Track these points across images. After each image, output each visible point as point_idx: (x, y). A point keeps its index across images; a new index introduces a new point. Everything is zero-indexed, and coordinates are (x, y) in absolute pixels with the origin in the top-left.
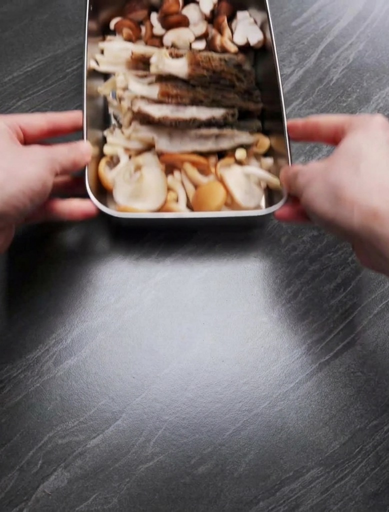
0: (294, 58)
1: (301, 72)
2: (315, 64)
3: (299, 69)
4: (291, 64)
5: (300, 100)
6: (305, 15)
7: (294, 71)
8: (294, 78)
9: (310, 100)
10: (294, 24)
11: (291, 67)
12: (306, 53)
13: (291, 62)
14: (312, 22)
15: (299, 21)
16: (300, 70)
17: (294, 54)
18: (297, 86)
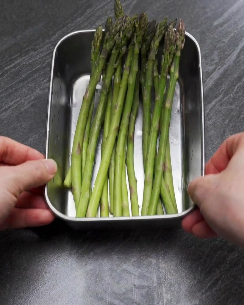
0: (215, 56)
1: (222, 70)
2: (234, 61)
3: (219, 67)
4: (213, 63)
5: (221, 96)
6: (226, 15)
7: (215, 69)
8: (216, 76)
9: (230, 96)
10: (215, 23)
11: (212, 65)
12: (226, 51)
13: (213, 60)
14: (232, 22)
15: (221, 20)
16: (222, 67)
17: (216, 52)
18: (218, 84)
